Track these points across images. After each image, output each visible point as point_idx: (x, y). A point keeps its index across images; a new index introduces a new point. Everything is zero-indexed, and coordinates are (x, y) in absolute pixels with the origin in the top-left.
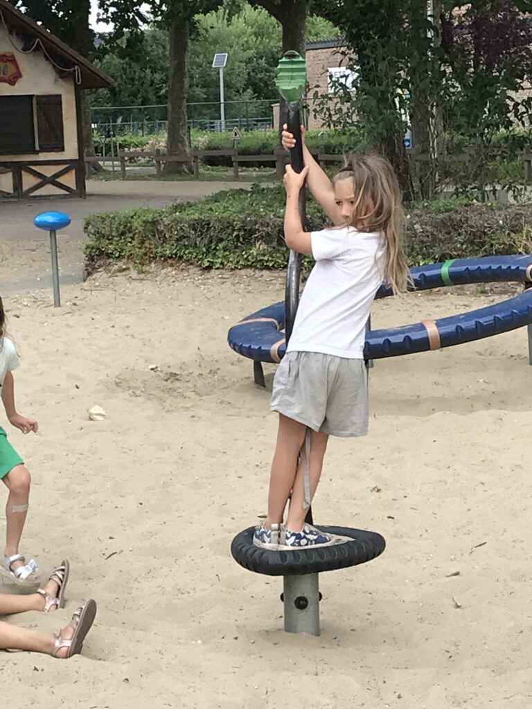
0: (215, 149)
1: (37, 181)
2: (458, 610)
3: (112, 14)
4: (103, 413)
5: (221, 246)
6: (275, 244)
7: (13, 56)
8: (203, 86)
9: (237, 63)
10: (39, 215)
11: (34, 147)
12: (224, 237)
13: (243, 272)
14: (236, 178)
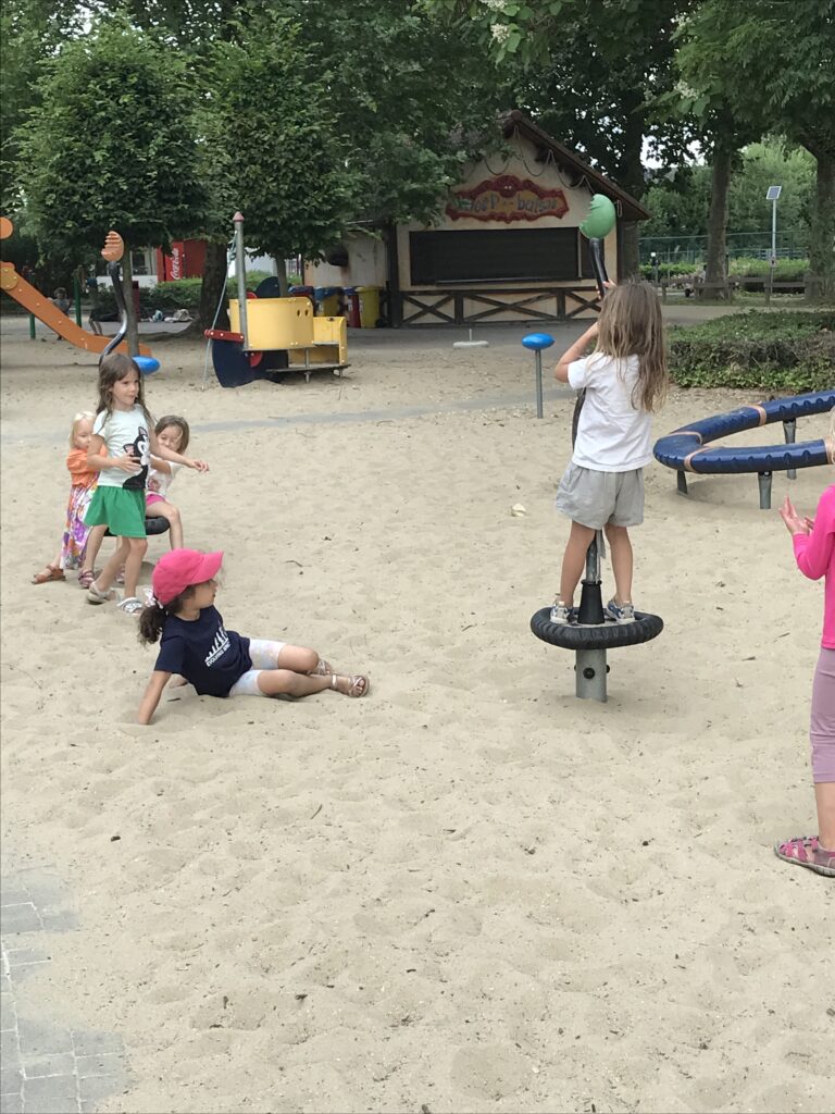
0: (754, 276)
1: (579, 305)
2: (739, 689)
3: (662, 151)
4: (524, 510)
5: (699, 366)
6: (747, 365)
7: (561, 192)
8: (758, 217)
9: (791, 196)
10: (527, 335)
11: (577, 274)
12: (703, 358)
13: (718, 390)
14: (767, 303)
